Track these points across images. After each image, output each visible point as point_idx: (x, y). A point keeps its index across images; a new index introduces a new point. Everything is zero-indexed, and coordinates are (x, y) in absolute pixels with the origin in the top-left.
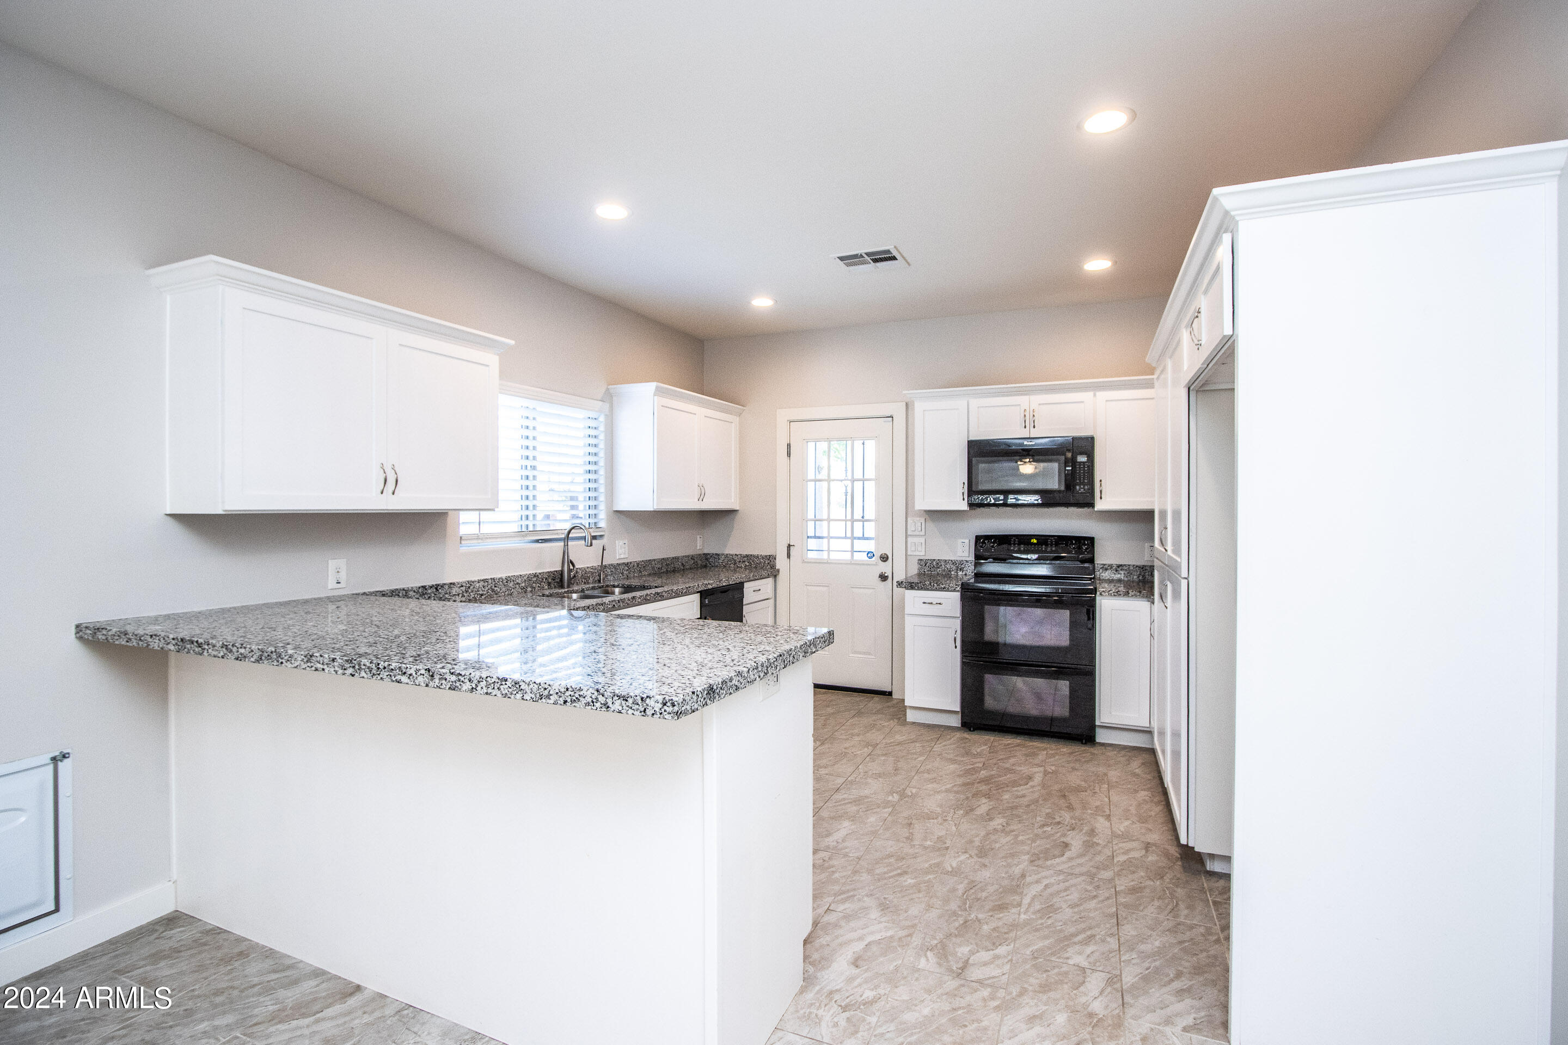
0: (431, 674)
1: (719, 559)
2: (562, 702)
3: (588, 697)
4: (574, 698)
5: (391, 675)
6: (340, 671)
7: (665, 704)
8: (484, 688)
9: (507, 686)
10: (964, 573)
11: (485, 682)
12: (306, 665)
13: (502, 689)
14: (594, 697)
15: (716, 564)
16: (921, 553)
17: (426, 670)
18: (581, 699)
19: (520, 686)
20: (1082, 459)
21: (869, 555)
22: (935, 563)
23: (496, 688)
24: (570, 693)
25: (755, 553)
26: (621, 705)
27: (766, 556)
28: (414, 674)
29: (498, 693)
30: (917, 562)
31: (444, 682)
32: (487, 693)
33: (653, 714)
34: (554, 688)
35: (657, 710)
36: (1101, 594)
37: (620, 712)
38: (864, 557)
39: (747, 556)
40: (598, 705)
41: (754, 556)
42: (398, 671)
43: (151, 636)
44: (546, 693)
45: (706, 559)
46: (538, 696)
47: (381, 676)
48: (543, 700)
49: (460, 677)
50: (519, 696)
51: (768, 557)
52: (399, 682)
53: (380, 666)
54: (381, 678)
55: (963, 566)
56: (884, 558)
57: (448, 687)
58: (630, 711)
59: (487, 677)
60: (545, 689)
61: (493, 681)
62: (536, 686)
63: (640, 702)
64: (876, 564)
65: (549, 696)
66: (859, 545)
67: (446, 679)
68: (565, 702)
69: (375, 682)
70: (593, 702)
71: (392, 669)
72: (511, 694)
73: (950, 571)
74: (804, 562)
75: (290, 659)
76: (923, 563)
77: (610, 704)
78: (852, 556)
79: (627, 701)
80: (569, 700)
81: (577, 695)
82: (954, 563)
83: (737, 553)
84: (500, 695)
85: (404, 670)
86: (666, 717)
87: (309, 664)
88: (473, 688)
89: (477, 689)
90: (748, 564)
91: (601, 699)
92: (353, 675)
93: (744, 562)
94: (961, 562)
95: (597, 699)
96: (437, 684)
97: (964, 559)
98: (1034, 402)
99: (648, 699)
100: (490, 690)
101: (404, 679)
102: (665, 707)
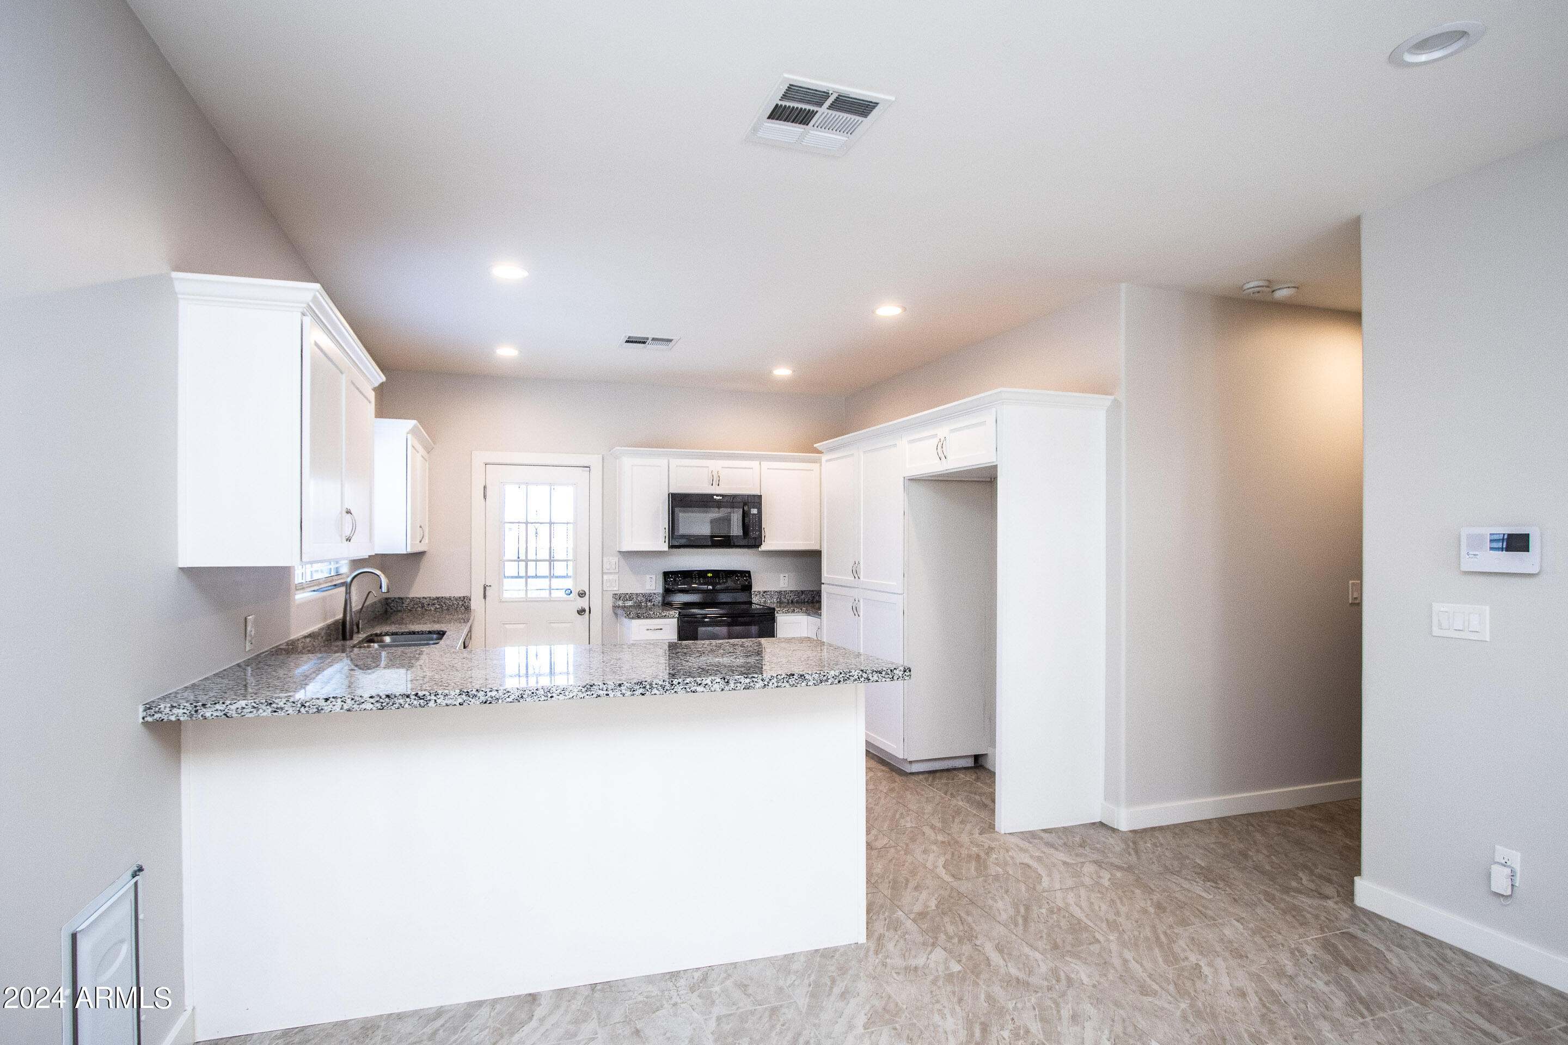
0: (726, 681)
1: (403, 603)
2: (837, 682)
3: (856, 675)
4: (846, 678)
5: (685, 688)
6: (629, 693)
7: (905, 671)
8: (775, 683)
9: (794, 679)
10: (652, 604)
11: (775, 679)
12: (585, 694)
13: (790, 681)
14: (859, 675)
15: (399, 608)
16: (616, 589)
17: (722, 678)
18: (851, 678)
19: (805, 677)
20: (754, 511)
21: (567, 592)
22: (627, 597)
23: (785, 681)
24: (842, 675)
25: (447, 595)
26: (878, 677)
27: (460, 598)
28: (710, 683)
29: (787, 685)
30: (612, 596)
31: (739, 684)
32: (777, 687)
33: (898, 678)
34: (831, 674)
35: (901, 675)
36: (777, 613)
37: (877, 681)
38: (561, 594)
39: (438, 598)
40: (862, 679)
41: (445, 598)
42: (693, 683)
43: (327, 700)
44: (825, 678)
45: (387, 604)
46: (819, 681)
47: (675, 690)
48: (823, 683)
49: (753, 679)
50: (804, 684)
51: (462, 599)
52: (694, 692)
53: (674, 682)
54: (675, 692)
55: (651, 598)
56: (582, 595)
57: (742, 688)
58: (884, 679)
59: (777, 676)
60: (824, 676)
61: (782, 677)
62: (817, 675)
63: (890, 672)
64: (575, 600)
65: (827, 680)
66: (556, 583)
67: (741, 683)
68: (839, 682)
69: (669, 696)
70: (859, 678)
71: (688, 683)
72: (798, 684)
73: (641, 603)
74: (501, 601)
75: (562, 692)
76: (617, 597)
77: (870, 677)
78: (550, 593)
79: (881, 673)
80: (842, 680)
81: (848, 676)
82: (644, 595)
83: (426, 596)
84: (789, 686)
85: (700, 682)
86: (906, 678)
87: (589, 693)
88: (765, 685)
89: (769, 685)
90: (438, 607)
91: (865, 676)
92: (643, 695)
93: (434, 604)
94: (650, 595)
95: (862, 676)
96: (732, 687)
97: (652, 592)
98: (716, 465)
99: (895, 670)
100: (779, 684)
101: (699, 689)
102: (906, 673)
